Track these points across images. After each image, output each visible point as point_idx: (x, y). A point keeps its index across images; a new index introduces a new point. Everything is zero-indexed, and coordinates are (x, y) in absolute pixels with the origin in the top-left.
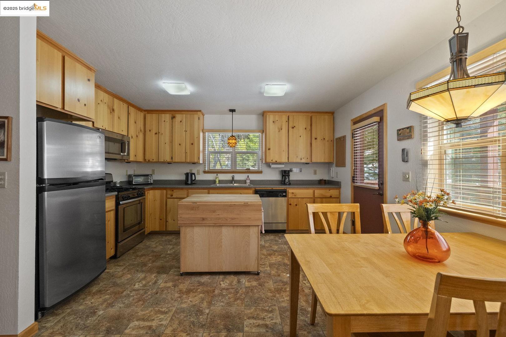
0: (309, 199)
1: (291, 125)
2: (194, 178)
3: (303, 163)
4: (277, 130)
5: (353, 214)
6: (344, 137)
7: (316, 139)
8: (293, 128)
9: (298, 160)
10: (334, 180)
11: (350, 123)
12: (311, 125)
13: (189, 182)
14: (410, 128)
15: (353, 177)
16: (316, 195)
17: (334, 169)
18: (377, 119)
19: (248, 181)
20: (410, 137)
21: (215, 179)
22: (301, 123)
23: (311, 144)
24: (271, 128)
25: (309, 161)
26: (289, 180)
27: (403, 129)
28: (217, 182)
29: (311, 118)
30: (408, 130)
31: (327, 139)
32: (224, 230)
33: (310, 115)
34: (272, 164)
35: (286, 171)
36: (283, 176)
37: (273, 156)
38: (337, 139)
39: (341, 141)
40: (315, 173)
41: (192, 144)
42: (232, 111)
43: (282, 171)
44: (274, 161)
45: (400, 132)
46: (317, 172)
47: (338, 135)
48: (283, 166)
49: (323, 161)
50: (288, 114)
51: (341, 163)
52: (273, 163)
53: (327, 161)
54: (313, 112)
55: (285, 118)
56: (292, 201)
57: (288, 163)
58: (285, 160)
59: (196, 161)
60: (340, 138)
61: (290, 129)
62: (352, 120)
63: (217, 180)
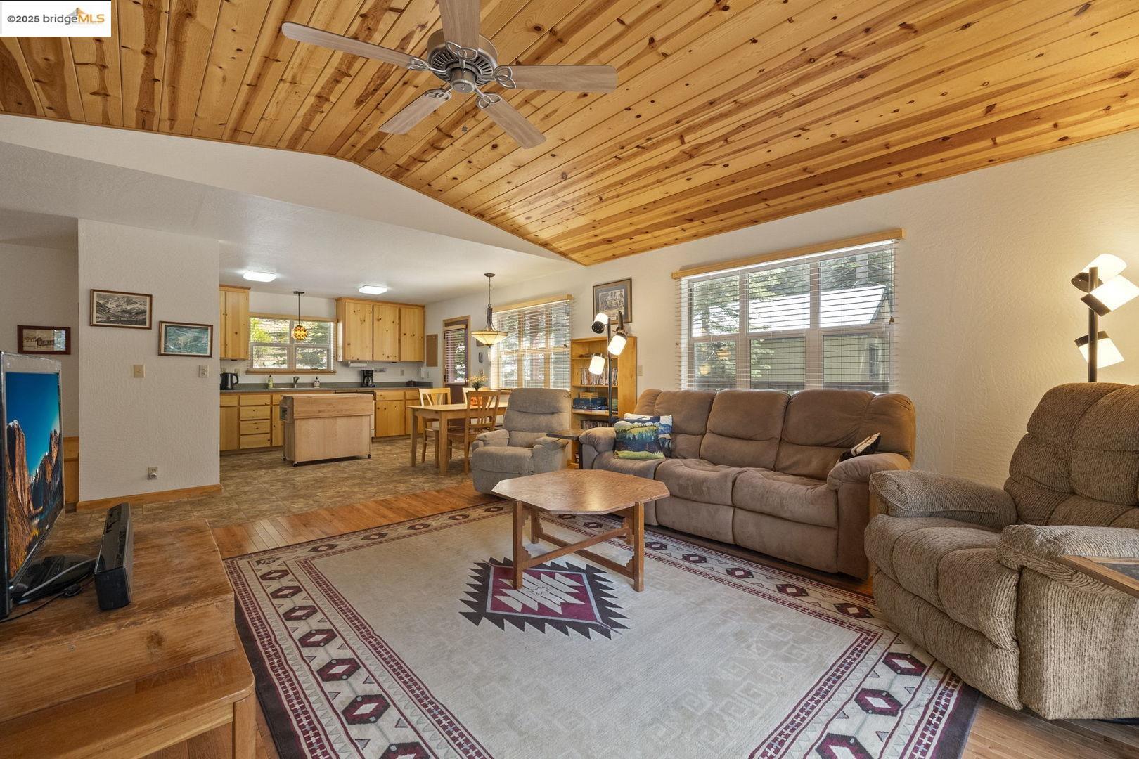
0: (399, 402)
1: (376, 316)
2: (235, 381)
3: (389, 362)
4: (359, 322)
5: (446, 394)
6: (436, 336)
7: (405, 334)
8: (378, 320)
9: (384, 359)
10: (424, 381)
11: (441, 324)
12: (400, 318)
13: (229, 386)
15: (445, 376)
16: (407, 397)
17: (424, 369)
18: (463, 326)
19: (317, 384)
21: (267, 382)
22: (388, 315)
23: (400, 340)
24: (352, 318)
25: (397, 359)
26: (372, 382)
28: (271, 386)
29: (400, 309)
31: (417, 335)
32: (339, 421)
33: (399, 306)
34: (351, 362)
35: (369, 371)
36: (364, 377)
37: (355, 353)
38: (428, 336)
39: (432, 340)
40: (403, 373)
41: (236, 333)
42: (299, 293)
43: (364, 371)
44: (355, 359)
46: (405, 372)
47: (429, 332)
48: (365, 365)
49: (413, 360)
50: (373, 304)
51: (432, 362)
52: (353, 362)
53: (417, 360)
54: (401, 304)
55: (368, 309)
56: (380, 405)
57: (373, 361)
58: (369, 358)
59: (242, 357)
60: (431, 336)
61: (375, 321)
62: (444, 321)
63: (271, 383)
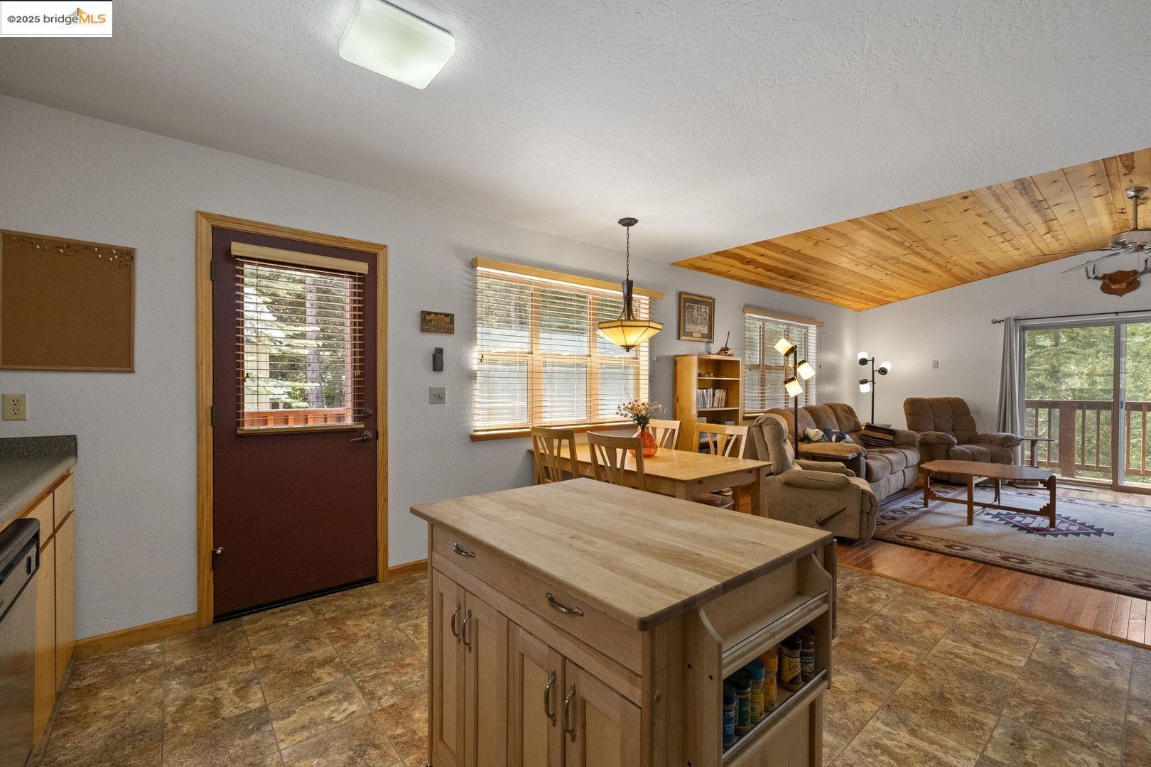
14: (450, 317)
18: (363, 267)
20: (449, 330)
27: (436, 314)
30: (448, 319)
45: (429, 318)
